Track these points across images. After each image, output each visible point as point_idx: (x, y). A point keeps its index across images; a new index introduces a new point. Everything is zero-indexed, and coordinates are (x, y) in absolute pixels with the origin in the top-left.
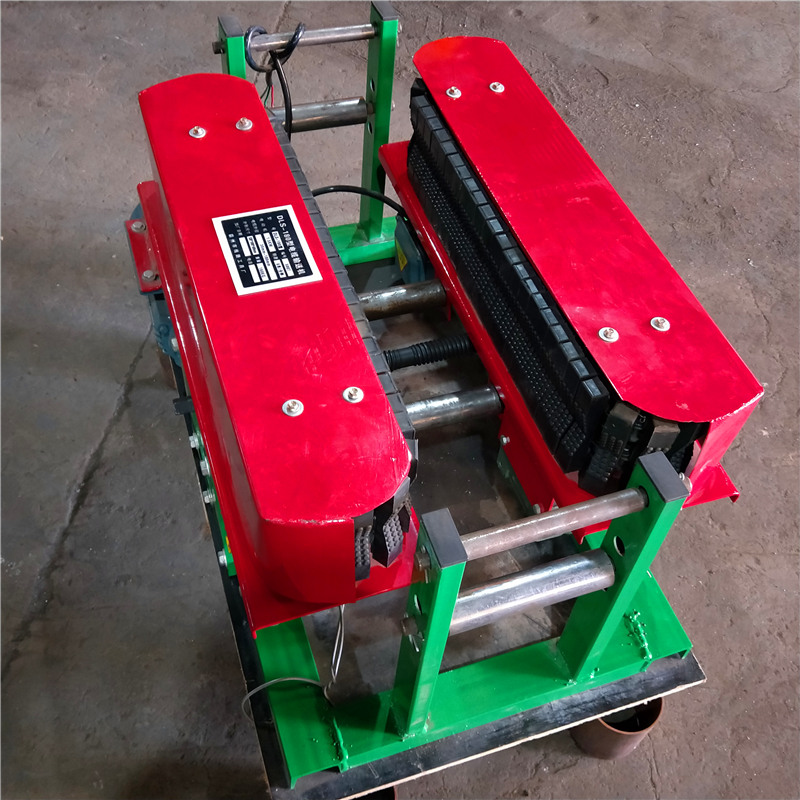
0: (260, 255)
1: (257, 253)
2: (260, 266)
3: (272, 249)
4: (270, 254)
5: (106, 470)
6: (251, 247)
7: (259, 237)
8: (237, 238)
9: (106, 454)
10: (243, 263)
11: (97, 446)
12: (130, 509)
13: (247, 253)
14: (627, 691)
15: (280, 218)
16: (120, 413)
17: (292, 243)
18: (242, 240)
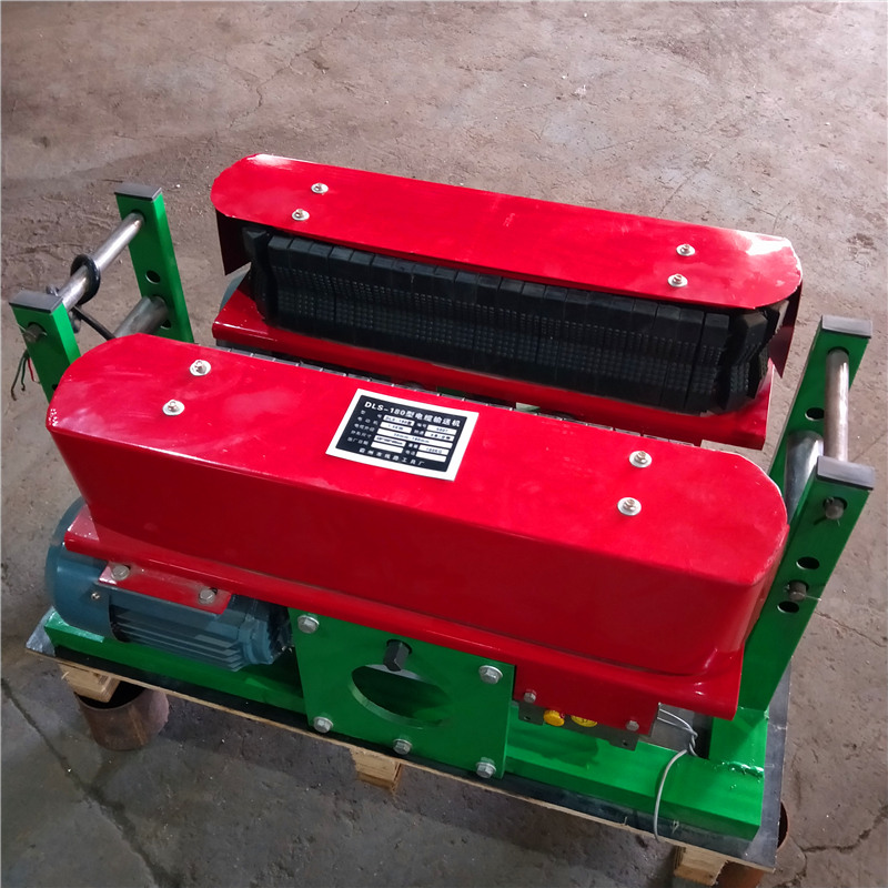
0: (408, 442)
1: (404, 442)
2: (423, 447)
3: (409, 430)
4: (412, 433)
6: (390, 443)
7: (381, 432)
8: (369, 448)
15: (368, 405)
17: (409, 412)
18: (374, 445)
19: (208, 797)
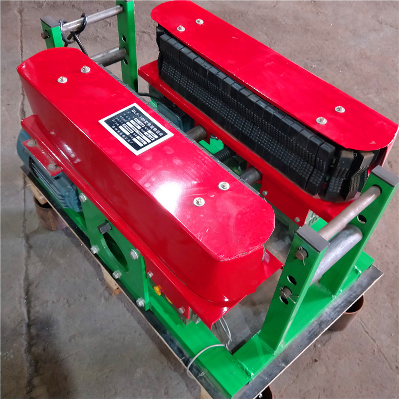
0: (135, 132)
1: (133, 132)
2: (138, 137)
3: (139, 128)
4: (140, 130)
5: (35, 285)
6: (128, 129)
7: (128, 123)
8: (117, 127)
9: (31, 277)
10: (129, 138)
11: (24, 274)
12: (58, 301)
13: (128, 134)
14: (355, 292)
15: (133, 111)
16: (28, 252)
17: (147, 121)
18: (120, 127)
19: (62, 261)
